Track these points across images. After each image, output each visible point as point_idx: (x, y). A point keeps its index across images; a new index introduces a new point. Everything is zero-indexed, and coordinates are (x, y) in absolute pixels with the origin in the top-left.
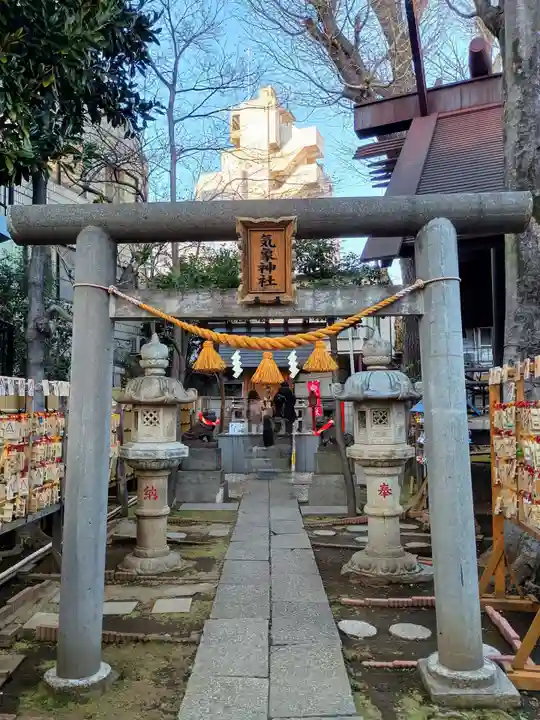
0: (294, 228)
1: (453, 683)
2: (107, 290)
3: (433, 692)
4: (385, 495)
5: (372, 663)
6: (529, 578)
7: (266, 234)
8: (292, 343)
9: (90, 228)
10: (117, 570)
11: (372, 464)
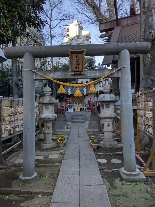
0: (85, 53)
1: (128, 175)
2: (33, 71)
3: (123, 178)
4: (109, 126)
5: (107, 170)
6: (146, 147)
7: (77, 54)
8: (85, 86)
9: (27, 53)
10: (39, 147)
11: (105, 118)
